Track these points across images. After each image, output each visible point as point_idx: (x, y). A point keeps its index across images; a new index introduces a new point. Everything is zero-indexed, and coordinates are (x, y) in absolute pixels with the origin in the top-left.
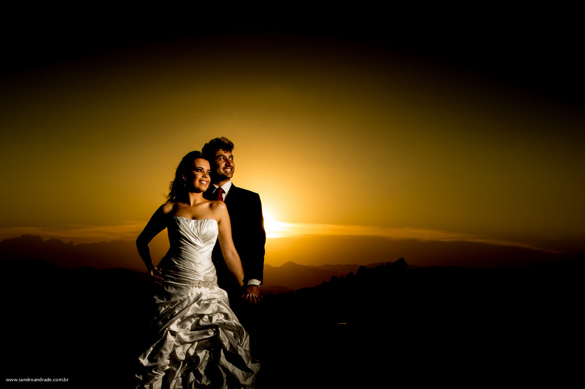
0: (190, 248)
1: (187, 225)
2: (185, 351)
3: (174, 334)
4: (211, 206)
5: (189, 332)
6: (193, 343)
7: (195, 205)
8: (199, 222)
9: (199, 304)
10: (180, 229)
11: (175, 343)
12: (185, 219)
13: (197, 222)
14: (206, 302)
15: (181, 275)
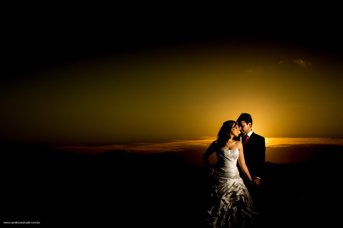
0: (229, 162)
1: (228, 152)
2: (227, 207)
3: (224, 201)
4: (236, 143)
5: (229, 199)
6: (231, 204)
7: (230, 143)
8: (232, 151)
9: (234, 187)
10: (224, 155)
11: (223, 204)
12: (226, 150)
13: (231, 151)
14: (236, 185)
15: (226, 174)
